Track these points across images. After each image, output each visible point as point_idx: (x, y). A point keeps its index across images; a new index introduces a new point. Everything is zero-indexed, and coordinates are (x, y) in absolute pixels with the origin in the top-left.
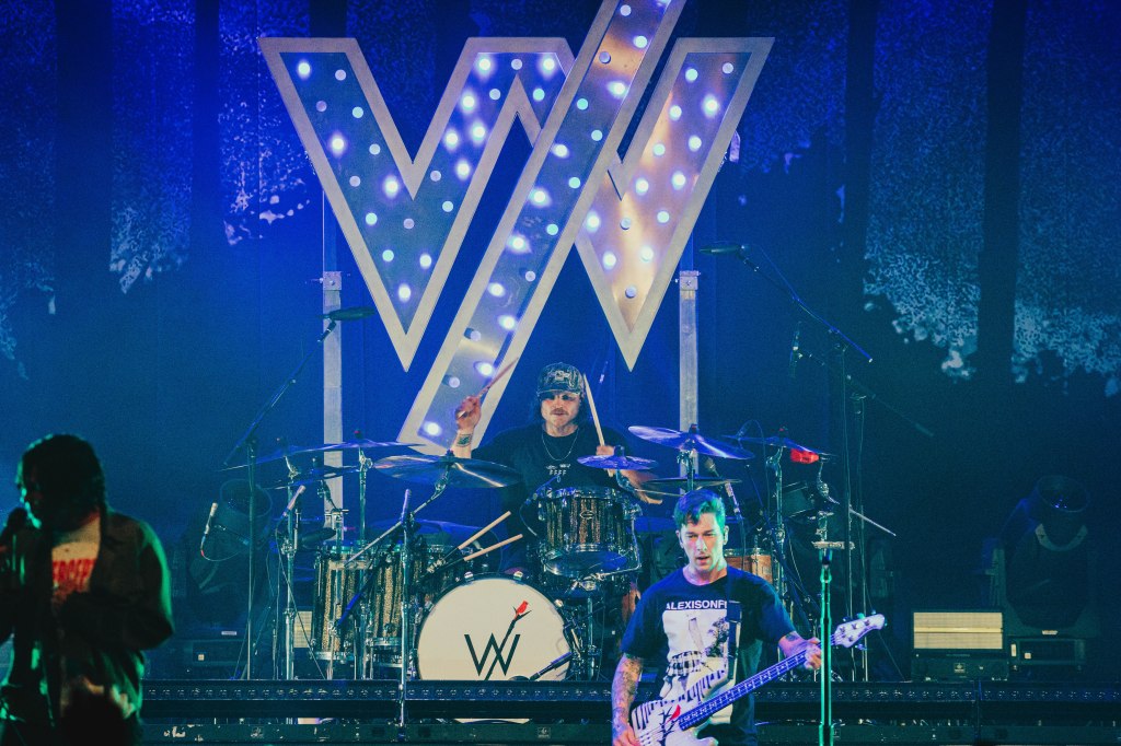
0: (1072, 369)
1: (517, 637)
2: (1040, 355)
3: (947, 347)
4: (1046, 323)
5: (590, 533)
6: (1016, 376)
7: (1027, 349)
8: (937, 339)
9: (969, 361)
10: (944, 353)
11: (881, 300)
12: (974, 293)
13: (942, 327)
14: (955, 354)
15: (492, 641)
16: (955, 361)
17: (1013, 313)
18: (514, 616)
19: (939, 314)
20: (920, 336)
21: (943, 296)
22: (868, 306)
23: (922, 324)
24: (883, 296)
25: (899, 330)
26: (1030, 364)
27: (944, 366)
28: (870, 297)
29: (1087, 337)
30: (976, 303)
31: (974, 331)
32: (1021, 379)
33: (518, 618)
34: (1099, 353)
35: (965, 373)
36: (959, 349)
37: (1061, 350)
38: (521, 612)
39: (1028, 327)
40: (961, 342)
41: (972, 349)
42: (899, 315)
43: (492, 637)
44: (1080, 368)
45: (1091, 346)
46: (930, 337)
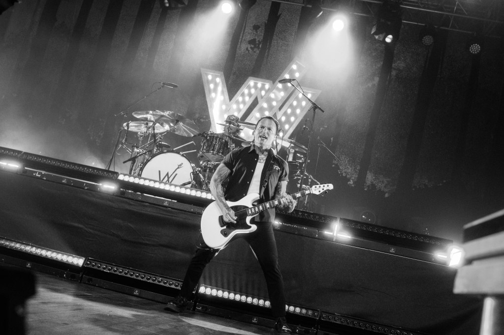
0: (378, 189)
1: (176, 174)
2: (371, 185)
3: (350, 178)
4: (374, 177)
5: (214, 148)
6: (365, 188)
7: (368, 182)
8: (348, 176)
9: (354, 183)
10: (349, 180)
11: (336, 165)
12: (358, 168)
13: (349, 174)
14: (351, 181)
15: (167, 174)
16: (351, 182)
17: (367, 174)
18: (177, 167)
19: (349, 171)
20: (344, 175)
21: (351, 167)
22: (333, 166)
23: (345, 172)
24: (337, 164)
25: (339, 173)
26: (369, 186)
27: (349, 183)
28: (334, 164)
29: (383, 182)
30: (358, 170)
31: (357, 176)
32: (366, 189)
33: (178, 168)
34: (385, 187)
35: (353, 185)
36: (352, 180)
37: (376, 184)
38: (179, 166)
39: (370, 177)
40: (353, 178)
41: (355, 180)
42: (340, 169)
43: (168, 173)
44: (380, 190)
45: (383, 185)
46: (346, 175)
